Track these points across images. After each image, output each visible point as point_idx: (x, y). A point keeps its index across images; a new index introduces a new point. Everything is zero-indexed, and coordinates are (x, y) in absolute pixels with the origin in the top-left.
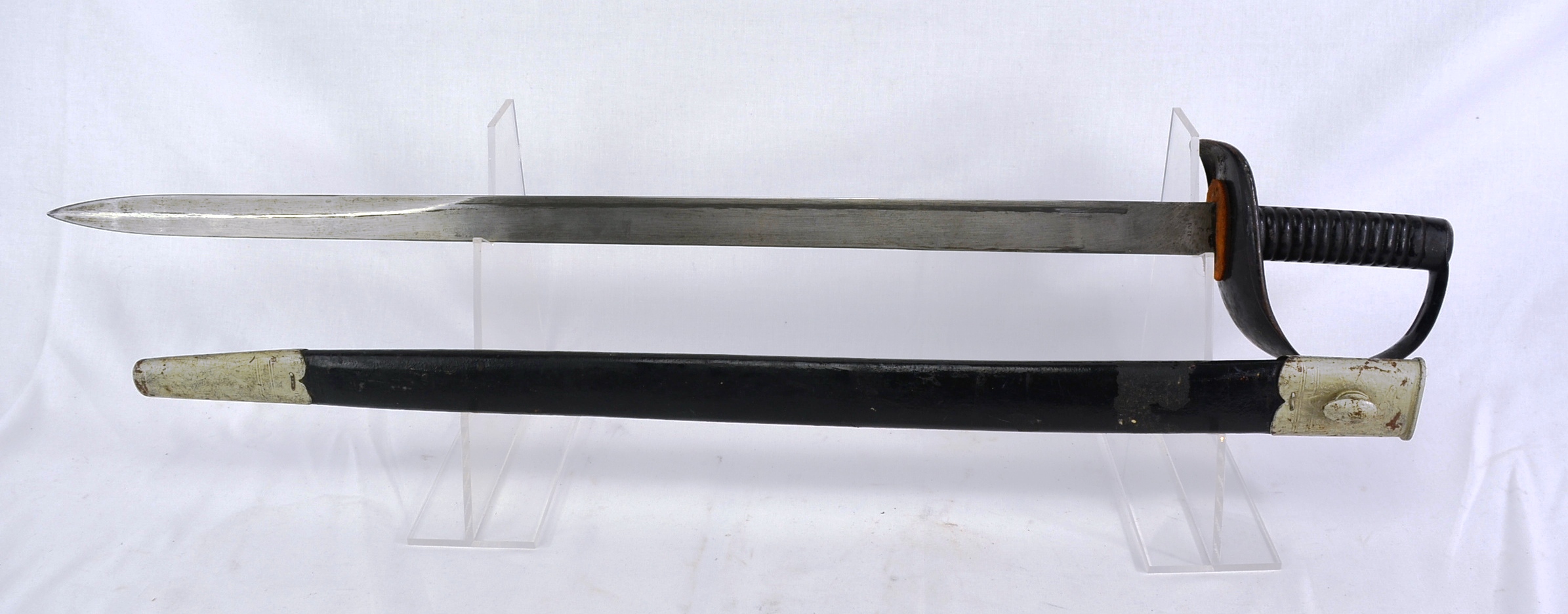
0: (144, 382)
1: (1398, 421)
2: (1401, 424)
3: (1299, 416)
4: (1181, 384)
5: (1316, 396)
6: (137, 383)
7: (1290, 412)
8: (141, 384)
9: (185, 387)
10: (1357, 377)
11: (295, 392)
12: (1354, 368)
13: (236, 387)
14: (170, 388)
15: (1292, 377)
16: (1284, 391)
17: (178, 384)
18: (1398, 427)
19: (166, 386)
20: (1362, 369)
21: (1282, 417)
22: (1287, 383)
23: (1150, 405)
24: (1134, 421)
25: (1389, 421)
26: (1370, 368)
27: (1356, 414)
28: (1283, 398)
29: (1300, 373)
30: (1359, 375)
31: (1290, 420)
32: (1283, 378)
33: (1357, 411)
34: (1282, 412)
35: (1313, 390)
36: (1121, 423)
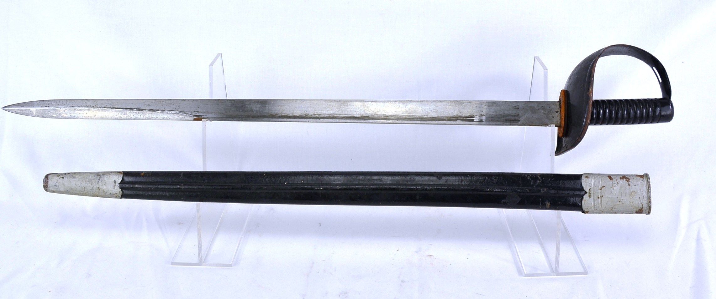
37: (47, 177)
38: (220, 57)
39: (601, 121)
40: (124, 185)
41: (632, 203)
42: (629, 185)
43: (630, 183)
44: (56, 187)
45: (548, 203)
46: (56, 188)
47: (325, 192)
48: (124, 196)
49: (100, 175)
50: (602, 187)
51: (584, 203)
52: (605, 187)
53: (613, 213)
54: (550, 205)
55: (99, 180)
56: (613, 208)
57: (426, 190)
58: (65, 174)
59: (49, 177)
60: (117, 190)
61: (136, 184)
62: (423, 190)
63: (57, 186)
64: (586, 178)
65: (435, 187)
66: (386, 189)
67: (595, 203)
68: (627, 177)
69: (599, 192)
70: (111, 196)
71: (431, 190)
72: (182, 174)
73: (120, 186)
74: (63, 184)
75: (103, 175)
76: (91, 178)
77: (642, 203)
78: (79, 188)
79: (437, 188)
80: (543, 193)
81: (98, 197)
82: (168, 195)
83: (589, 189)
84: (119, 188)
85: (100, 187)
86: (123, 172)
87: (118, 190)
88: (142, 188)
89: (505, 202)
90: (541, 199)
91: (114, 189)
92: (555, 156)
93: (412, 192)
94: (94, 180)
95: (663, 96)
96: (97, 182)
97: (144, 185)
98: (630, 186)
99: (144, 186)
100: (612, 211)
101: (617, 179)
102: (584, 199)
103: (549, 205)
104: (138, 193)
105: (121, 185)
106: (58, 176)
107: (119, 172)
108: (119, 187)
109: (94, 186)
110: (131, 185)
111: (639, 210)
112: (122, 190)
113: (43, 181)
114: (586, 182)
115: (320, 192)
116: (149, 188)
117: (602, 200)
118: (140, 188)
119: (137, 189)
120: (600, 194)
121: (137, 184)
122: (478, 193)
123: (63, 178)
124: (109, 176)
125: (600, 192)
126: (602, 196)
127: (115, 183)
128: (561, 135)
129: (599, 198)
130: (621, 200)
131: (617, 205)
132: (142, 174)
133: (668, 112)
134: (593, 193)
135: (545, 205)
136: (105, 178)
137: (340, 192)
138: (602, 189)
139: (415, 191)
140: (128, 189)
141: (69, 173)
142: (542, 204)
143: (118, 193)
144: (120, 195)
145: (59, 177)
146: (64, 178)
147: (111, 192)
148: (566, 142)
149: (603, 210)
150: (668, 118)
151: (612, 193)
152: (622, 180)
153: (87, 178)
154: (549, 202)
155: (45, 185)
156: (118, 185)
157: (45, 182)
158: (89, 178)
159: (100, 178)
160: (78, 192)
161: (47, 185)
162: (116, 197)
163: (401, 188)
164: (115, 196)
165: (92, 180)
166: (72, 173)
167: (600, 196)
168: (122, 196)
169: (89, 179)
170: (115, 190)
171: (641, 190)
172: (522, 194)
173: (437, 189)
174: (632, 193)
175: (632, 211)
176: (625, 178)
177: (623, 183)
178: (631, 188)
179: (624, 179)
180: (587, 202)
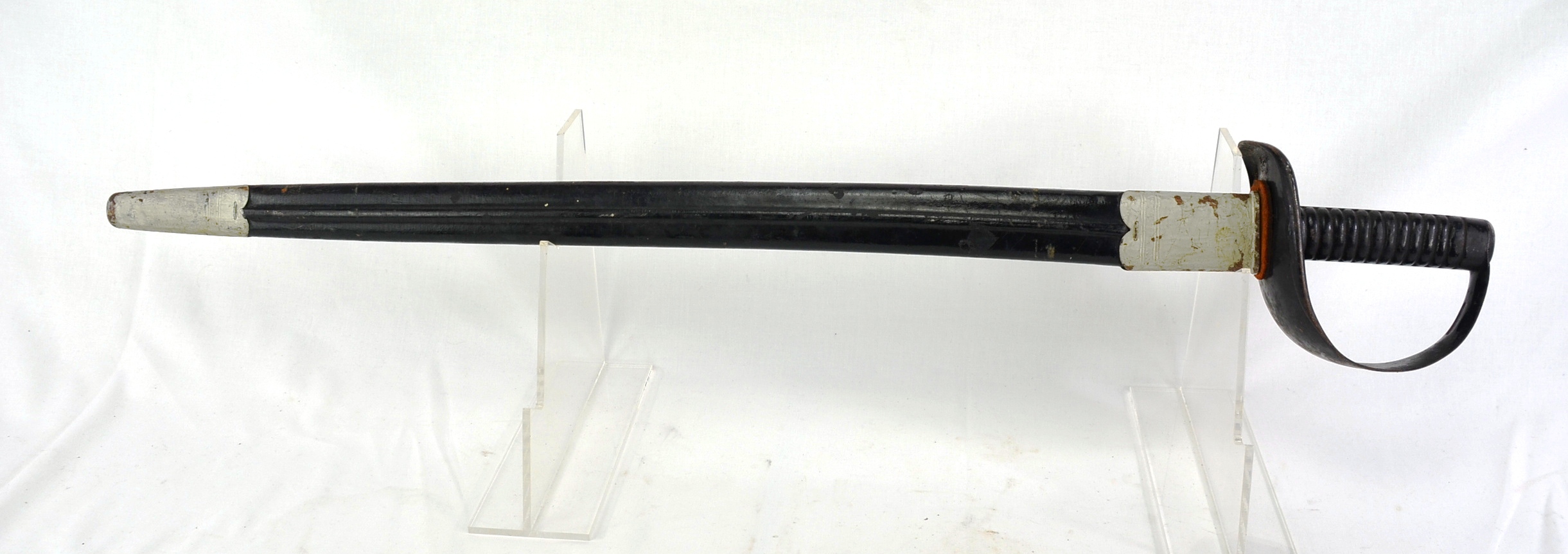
37: (112, 198)
38: (579, 117)
40: (251, 212)
41: (1220, 252)
42: (1216, 215)
43: (1218, 211)
44: (131, 219)
45: (1050, 248)
46: (131, 221)
47: (618, 221)
48: (253, 232)
49: (208, 193)
50: (1161, 219)
51: (1124, 250)
52: (1166, 219)
53: (1184, 270)
54: (1055, 252)
55: (206, 203)
56: (1183, 261)
57: (812, 218)
58: (145, 192)
59: (117, 199)
60: (240, 222)
61: (273, 210)
62: (804, 219)
63: (133, 216)
64: (1129, 201)
65: (828, 214)
66: (734, 216)
67: (1145, 250)
68: (1213, 198)
69: (1155, 228)
70: (230, 232)
71: (820, 219)
72: (356, 188)
73: (244, 212)
74: (143, 213)
75: (214, 193)
76: (191, 199)
77: (1241, 252)
78: (172, 219)
79: (830, 216)
80: (1041, 228)
81: (207, 234)
82: (332, 229)
83: (1134, 222)
84: (242, 218)
85: (209, 216)
86: (249, 186)
87: (243, 222)
88: (285, 217)
89: (966, 245)
90: (1036, 241)
91: (235, 219)
93: (784, 223)
94: (197, 203)
96: (203, 207)
97: (288, 211)
98: (1217, 217)
99: (289, 213)
100: (1180, 267)
101: (1192, 203)
102: (1124, 243)
103: (1053, 251)
104: (276, 225)
105: (246, 211)
106: (132, 198)
107: (242, 188)
108: (243, 215)
109: (199, 214)
110: (265, 212)
111: (1235, 264)
112: (249, 222)
113: (107, 208)
114: (1129, 208)
115: (610, 221)
116: (297, 216)
117: (1161, 244)
118: (281, 216)
119: (276, 219)
120: (1156, 232)
121: (275, 210)
122: (913, 225)
123: (141, 200)
124: (223, 195)
125: (1157, 229)
126: (1160, 237)
127: (236, 207)
129: (1153, 239)
130: (1199, 245)
131: (1190, 255)
132: (284, 191)
134: (1143, 231)
135: (1046, 251)
136: (218, 200)
137: (647, 221)
138: (1161, 221)
139: (789, 220)
140: (259, 219)
141: (152, 192)
142: (1038, 250)
143: (242, 227)
144: (246, 231)
145: (135, 198)
146: (144, 200)
147: (230, 226)
149: (1162, 265)
151: (1181, 231)
152: (1202, 204)
153: (184, 200)
154: (1052, 246)
155: (111, 214)
156: (240, 212)
157: (110, 208)
158: (189, 200)
159: (208, 199)
160: (171, 227)
161: (114, 216)
162: (240, 235)
163: (764, 215)
164: (237, 232)
165: (195, 204)
166: (158, 191)
167: (1155, 237)
168: (249, 232)
169: (188, 202)
170: (236, 222)
171: (1241, 225)
172: (1000, 229)
173: (832, 218)
174: (1222, 231)
175: (1221, 267)
176: (1209, 201)
177: (1205, 210)
178: (1219, 221)
179: (1207, 203)
180: (1128, 247)
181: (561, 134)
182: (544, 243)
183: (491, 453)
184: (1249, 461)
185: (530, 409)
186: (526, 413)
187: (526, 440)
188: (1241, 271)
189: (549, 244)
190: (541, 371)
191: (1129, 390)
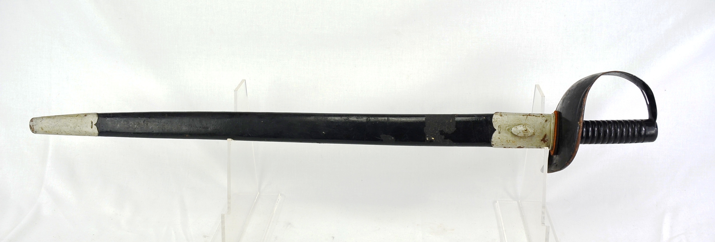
0: (33, 125)
1: (546, 139)
2: (547, 140)
3: (503, 136)
4: (452, 122)
5: (509, 127)
6: (30, 126)
7: (499, 135)
8: (32, 126)
9: (49, 128)
10: (526, 119)
11: (92, 129)
12: (524, 115)
13: (69, 127)
14: (43, 128)
15: (498, 119)
16: (495, 125)
17: (46, 126)
18: (547, 141)
19: (42, 127)
20: (528, 116)
21: (496, 137)
22: (496, 121)
23: (440, 131)
24: (433, 138)
25: (542, 139)
26: (531, 115)
27: (525, 130)
28: (495, 128)
29: (501, 117)
30: (527, 118)
31: (499, 138)
32: (494, 119)
33: (525, 129)
34: (495, 135)
35: (507, 124)
36: (428, 139)
38: (244, 83)
39: (590, 140)
92: (548, 173)
95: (649, 118)
128: (552, 153)
133: (653, 132)
148: (556, 160)
150: (652, 137)
181: (236, 91)
182: (229, 140)
183: (208, 236)
184: (547, 233)
185: (224, 214)
186: (223, 217)
187: (223, 229)
188: (544, 148)
189: (231, 140)
190: (229, 198)
191: (496, 202)
